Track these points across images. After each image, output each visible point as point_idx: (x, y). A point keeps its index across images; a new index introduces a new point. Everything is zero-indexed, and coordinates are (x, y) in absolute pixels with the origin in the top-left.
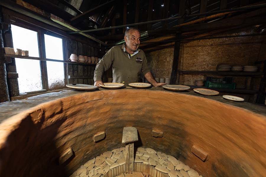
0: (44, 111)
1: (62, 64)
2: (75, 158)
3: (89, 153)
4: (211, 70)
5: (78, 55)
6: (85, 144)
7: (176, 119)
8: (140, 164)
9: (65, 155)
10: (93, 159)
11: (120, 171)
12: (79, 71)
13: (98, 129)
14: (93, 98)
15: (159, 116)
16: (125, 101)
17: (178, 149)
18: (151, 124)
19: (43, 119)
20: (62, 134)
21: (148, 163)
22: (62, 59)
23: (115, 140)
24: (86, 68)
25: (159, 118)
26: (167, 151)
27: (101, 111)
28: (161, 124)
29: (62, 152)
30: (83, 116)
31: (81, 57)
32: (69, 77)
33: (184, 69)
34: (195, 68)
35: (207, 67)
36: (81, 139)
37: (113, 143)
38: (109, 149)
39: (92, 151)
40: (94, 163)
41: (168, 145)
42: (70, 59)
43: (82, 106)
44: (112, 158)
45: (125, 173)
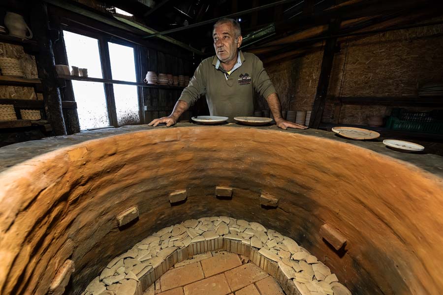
0: (90, 150)
1: (135, 87)
3: (164, 217)
4: (403, 95)
5: (157, 73)
6: (157, 203)
7: (299, 179)
8: (237, 242)
10: (170, 226)
11: (206, 248)
12: (160, 98)
13: (176, 184)
14: (165, 138)
15: (272, 172)
16: (215, 145)
17: (301, 228)
18: (258, 185)
21: (249, 243)
22: (135, 81)
23: (203, 205)
24: (170, 94)
25: (272, 176)
26: (284, 231)
27: (179, 158)
28: (275, 186)
30: (151, 163)
31: (162, 76)
32: (145, 108)
33: (345, 94)
34: (368, 91)
35: (395, 89)
36: (152, 196)
37: (200, 208)
38: (195, 217)
39: (169, 215)
40: (171, 232)
41: (286, 221)
42: (146, 80)
44: (197, 229)
45: (214, 252)
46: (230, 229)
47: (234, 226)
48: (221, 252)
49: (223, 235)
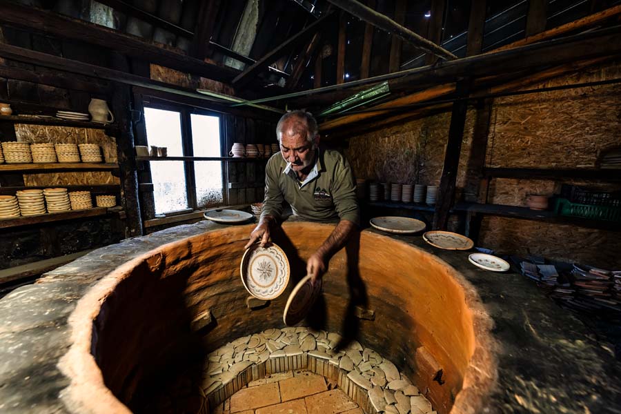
0: (164, 256)
1: (219, 163)
2: (216, 328)
3: (241, 325)
5: (244, 145)
6: (232, 308)
8: (323, 361)
9: (199, 320)
10: (247, 336)
11: (286, 366)
12: (248, 173)
17: (401, 350)
19: (163, 266)
20: (194, 287)
21: (337, 364)
22: (219, 155)
26: (383, 351)
29: (196, 315)
30: (227, 263)
31: (251, 147)
32: (230, 186)
33: (494, 164)
36: (226, 299)
38: (276, 326)
39: (246, 322)
40: (248, 343)
42: (231, 153)
43: (224, 248)
44: (278, 341)
45: (297, 371)
46: (318, 344)
47: (323, 341)
48: (305, 373)
49: (308, 351)
